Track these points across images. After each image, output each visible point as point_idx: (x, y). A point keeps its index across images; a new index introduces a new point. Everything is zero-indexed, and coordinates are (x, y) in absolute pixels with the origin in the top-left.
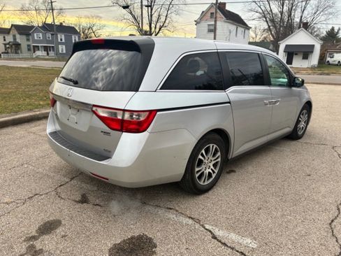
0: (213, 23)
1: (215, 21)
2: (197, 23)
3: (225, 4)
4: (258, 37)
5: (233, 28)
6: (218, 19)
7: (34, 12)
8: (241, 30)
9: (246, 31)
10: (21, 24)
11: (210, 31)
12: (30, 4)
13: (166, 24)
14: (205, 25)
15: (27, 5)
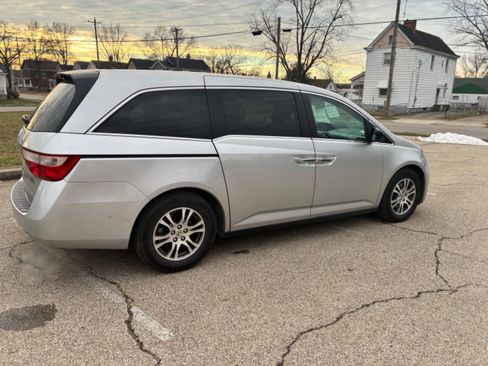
0: (390, 50)
1: (393, 48)
2: (368, 50)
3: (414, 22)
4: (480, 71)
5: (426, 57)
6: (398, 44)
7: (159, 42)
8: (440, 59)
9: (451, 61)
10: (143, 58)
11: (386, 62)
12: (156, 33)
13: (322, 54)
14: (380, 55)
15: (152, 34)
